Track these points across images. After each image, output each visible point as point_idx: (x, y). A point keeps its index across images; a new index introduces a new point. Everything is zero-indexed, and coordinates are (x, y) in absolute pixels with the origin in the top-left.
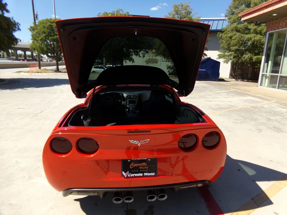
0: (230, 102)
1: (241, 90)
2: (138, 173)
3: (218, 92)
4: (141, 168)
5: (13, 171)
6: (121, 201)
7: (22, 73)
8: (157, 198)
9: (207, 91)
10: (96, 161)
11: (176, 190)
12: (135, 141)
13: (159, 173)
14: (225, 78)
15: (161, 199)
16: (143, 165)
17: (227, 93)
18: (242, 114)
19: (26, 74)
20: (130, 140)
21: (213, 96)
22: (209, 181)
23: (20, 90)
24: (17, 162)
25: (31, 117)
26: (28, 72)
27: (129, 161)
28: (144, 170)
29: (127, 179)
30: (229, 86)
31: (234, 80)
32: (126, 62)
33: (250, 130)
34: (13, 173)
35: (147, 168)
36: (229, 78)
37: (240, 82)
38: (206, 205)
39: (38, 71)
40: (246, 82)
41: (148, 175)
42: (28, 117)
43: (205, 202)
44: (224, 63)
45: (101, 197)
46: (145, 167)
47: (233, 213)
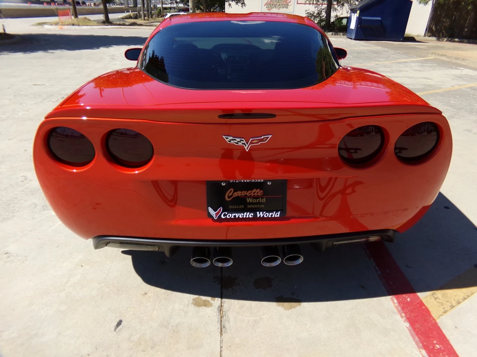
0: (427, 78)
1: (450, 57)
2: (242, 211)
3: (402, 60)
4: (249, 200)
5: (17, 194)
6: (208, 264)
7: (46, 27)
8: (282, 261)
9: (380, 60)
10: (152, 182)
11: (324, 248)
12: (238, 140)
13: (289, 212)
14: (417, 35)
15: (290, 262)
16: (256, 194)
17: (421, 63)
18: (452, 102)
19: (53, 27)
20: (224, 137)
21: (392, 69)
22: (395, 231)
23: (40, 54)
24: (26, 179)
25: (56, 100)
26: (56, 24)
27: (223, 184)
28: (256, 206)
29: (218, 223)
30: (424, 49)
31: (434, 38)
32: (230, 5)
33: (468, 130)
34: (16, 198)
35: (264, 200)
36: (425, 36)
37: (445, 44)
38: (379, 273)
39: (73, 22)
40: (458, 44)
41: (265, 216)
42: (50, 101)
43: (377, 268)
44: (420, 3)
45: (167, 254)
46: (259, 198)
47: (435, 292)
